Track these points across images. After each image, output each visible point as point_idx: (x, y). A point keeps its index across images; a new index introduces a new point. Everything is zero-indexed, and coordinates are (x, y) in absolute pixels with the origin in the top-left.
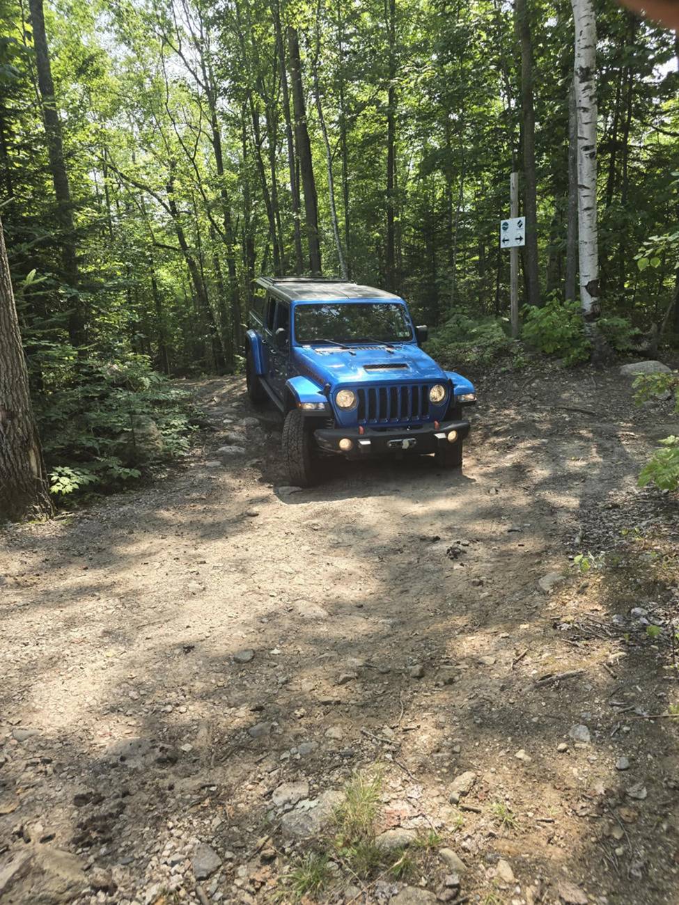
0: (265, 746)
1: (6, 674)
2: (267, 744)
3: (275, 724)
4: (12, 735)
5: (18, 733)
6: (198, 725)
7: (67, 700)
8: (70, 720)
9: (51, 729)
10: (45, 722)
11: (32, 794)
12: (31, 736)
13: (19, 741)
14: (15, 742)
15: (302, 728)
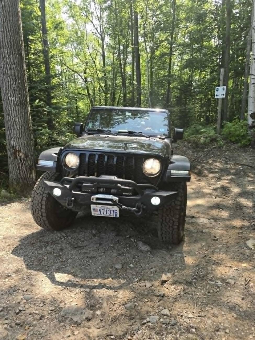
0: (133, 315)
1: (21, 266)
2: (134, 314)
3: (136, 304)
4: (24, 297)
5: (27, 296)
6: (102, 300)
7: (46, 281)
8: (47, 291)
9: (40, 295)
10: (37, 291)
11: (32, 330)
12: (31, 298)
13: (26, 300)
14: (25, 301)
15: (149, 308)
